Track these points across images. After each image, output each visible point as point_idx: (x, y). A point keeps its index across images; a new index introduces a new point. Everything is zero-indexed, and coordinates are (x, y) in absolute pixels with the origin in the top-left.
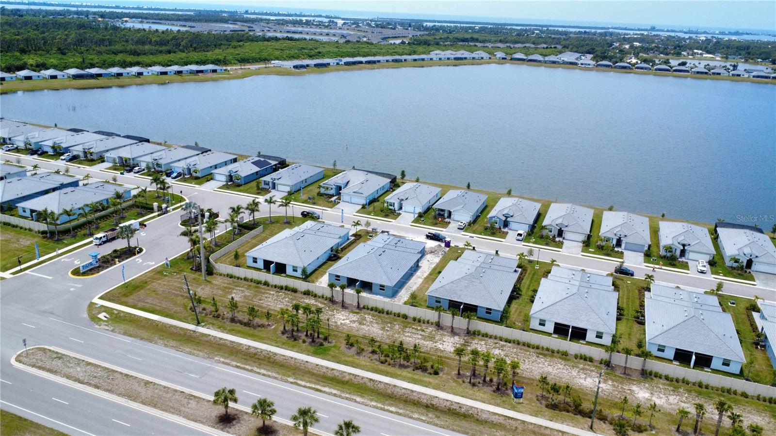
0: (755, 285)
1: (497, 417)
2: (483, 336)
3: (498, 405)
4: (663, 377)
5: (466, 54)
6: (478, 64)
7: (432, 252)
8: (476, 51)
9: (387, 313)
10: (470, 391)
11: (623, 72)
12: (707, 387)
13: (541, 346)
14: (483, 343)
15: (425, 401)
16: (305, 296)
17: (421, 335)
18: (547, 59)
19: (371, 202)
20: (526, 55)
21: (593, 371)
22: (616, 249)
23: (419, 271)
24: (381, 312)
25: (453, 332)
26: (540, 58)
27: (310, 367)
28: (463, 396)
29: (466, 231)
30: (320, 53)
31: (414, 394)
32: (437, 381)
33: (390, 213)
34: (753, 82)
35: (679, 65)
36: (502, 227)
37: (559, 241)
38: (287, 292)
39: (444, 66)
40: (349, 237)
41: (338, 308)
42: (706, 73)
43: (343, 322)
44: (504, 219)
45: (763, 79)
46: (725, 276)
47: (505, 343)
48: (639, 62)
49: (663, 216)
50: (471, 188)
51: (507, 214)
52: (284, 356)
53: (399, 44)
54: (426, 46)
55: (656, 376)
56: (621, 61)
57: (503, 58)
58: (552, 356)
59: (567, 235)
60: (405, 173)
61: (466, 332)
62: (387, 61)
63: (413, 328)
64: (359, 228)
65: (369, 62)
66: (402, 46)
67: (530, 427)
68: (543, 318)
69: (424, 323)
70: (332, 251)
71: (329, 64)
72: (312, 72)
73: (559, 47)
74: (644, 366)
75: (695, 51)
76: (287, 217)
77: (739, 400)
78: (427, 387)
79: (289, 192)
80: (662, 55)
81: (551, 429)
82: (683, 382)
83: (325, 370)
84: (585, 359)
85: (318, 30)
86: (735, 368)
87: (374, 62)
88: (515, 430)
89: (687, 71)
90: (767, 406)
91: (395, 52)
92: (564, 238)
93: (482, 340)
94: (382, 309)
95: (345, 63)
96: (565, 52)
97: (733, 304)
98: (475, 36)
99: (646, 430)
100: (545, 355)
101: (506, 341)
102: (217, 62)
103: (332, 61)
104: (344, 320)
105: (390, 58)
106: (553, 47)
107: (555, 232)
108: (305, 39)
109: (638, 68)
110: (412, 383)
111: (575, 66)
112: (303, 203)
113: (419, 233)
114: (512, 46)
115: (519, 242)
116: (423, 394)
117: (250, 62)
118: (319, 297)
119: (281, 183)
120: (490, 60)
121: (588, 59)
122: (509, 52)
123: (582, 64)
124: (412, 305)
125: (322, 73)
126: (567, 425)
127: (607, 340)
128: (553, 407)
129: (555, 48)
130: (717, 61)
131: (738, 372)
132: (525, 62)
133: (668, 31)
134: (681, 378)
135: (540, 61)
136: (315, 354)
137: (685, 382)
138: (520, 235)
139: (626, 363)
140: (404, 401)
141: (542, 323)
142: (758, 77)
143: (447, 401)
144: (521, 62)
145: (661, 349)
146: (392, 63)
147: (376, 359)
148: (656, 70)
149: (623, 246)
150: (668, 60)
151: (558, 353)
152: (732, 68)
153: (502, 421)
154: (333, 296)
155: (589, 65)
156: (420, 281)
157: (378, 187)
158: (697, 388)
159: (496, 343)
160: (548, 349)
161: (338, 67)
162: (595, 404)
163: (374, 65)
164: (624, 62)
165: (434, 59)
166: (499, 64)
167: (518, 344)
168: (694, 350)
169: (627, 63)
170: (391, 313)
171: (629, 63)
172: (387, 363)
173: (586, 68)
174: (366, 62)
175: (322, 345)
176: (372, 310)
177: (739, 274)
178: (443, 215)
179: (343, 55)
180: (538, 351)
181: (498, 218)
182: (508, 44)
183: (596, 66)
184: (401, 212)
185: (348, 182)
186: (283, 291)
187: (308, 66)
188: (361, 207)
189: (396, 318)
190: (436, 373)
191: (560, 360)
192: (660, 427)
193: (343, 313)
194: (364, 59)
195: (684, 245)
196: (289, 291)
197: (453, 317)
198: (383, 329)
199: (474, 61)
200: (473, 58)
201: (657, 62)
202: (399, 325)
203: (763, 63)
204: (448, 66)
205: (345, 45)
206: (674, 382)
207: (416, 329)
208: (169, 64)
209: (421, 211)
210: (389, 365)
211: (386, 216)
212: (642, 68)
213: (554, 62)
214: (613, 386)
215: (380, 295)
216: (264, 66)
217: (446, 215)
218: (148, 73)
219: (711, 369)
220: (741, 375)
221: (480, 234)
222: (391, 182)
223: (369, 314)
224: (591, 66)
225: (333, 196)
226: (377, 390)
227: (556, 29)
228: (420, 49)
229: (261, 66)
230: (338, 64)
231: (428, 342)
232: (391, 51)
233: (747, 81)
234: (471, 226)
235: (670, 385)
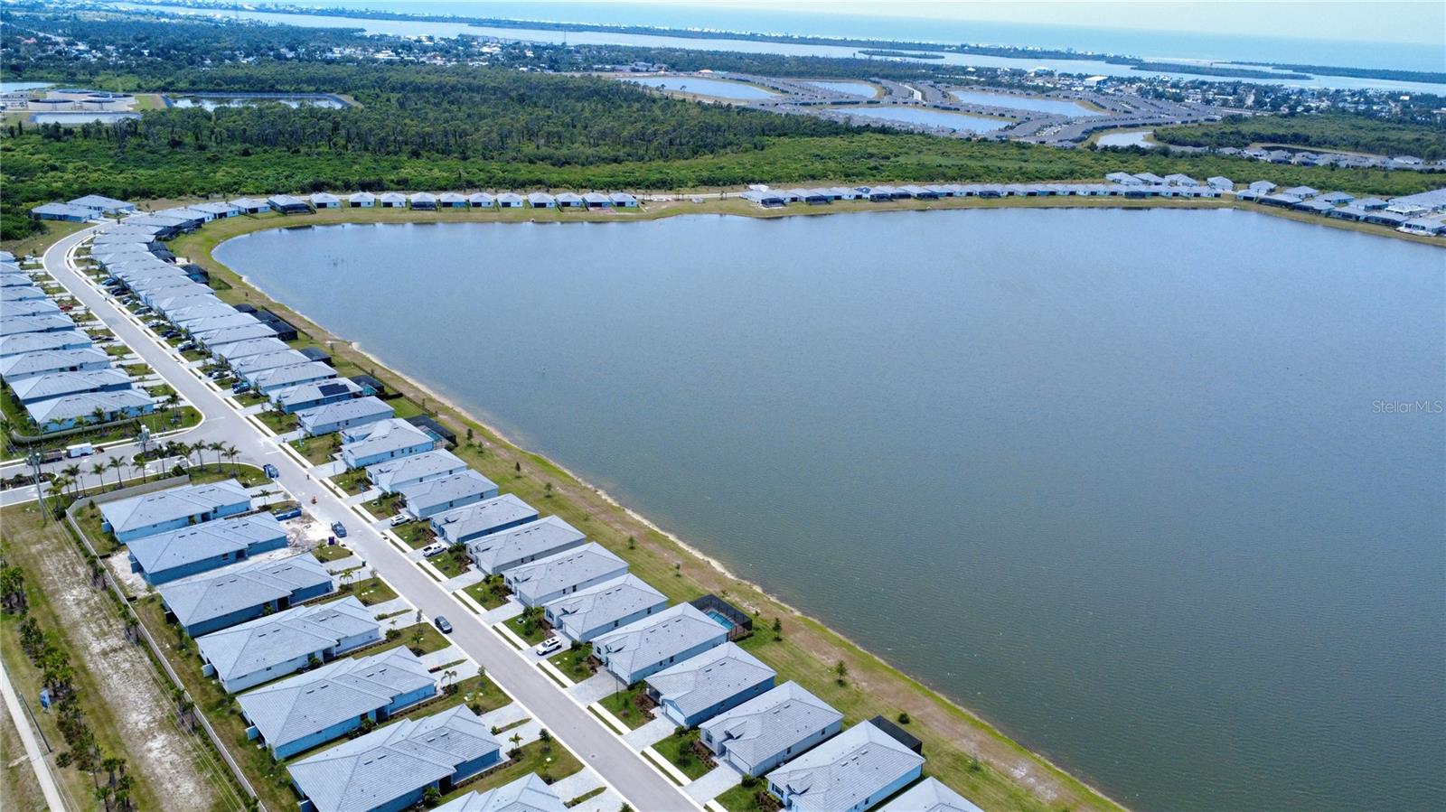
19: (356, 469)
39: (1102, 208)
57: (1245, 198)
62: (970, 194)
65: (921, 197)
87: (937, 196)
95: (872, 196)
102: (659, 185)
103: (846, 191)
117: (719, 185)
123: (1409, 226)
132: (1285, 212)
135: (1319, 212)
144: (1277, 209)
146: (976, 199)
155: (1423, 228)
163: (933, 203)
165: (1081, 193)
174: (919, 195)
184: (375, 487)
188: (341, 472)
194: (914, 189)
208: (584, 184)
211: (350, 489)
216: (718, 195)
218: (518, 203)
229: (714, 194)
230: (858, 197)
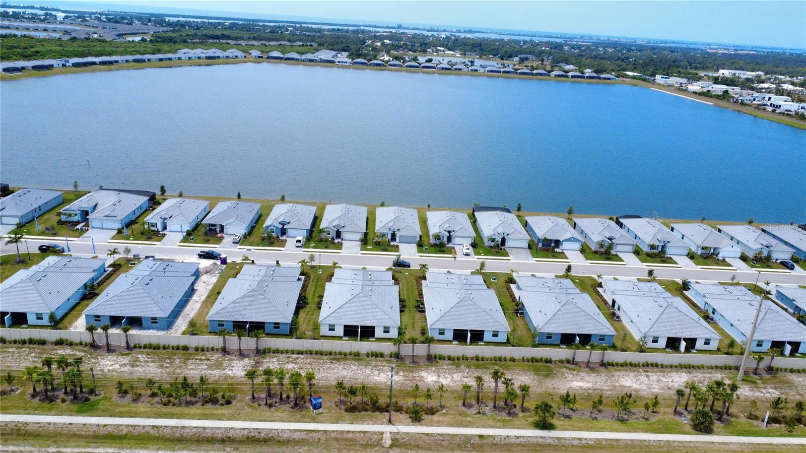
0: (510, 260)
1: (298, 433)
2: (274, 353)
3: (298, 421)
4: (446, 358)
5: (219, 53)
6: (233, 64)
7: (207, 272)
8: (230, 49)
9: (164, 348)
10: (267, 413)
11: (377, 70)
12: (483, 359)
13: (333, 351)
14: (275, 360)
15: (220, 435)
16: (57, 347)
17: (206, 364)
18: (304, 57)
19: (128, 225)
20: (283, 53)
21: (385, 366)
22: (392, 243)
23: (195, 295)
24: (157, 347)
25: (242, 354)
26: (297, 56)
27: (75, 429)
28: (261, 421)
29: (241, 245)
30: (38, 52)
31: (207, 431)
32: (231, 411)
33: (153, 234)
34: (488, 76)
35: (427, 61)
36: (279, 236)
37: (338, 242)
38: (32, 346)
39: (195, 66)
40: (106, 269)
41: (103, 353)
42: (450, 69)
43: (111, 368)
44: (280, 226)
45: (496, 74)
46: (485, 255)
47: (297, 356)
48: (391, 59)
49: (429, 206)
50: (241, 197)
51: (284, 221)
52: (39, 423)
53: (139, 42)
54: (171, 44)
55: (440, 359)
56: (375, 58)
57: (259, 57)
58: (345, 359)
59: (345, 236)
60: (166, 188)
61: (255, 352)
62: (127, 61)
63: (196, 359)
64: (117, 256)
65: (104, 63)
66: (143, 44)
67: (333, 435)
68: (331, 323)
69: (208, 351)
70: (85, 288)
71: (52, 66)
72: (31, 76)
73: (315, 45)
74: (429, 351)
75: (439, 48)
76: (19, 255)
77: (510, 365)
78: (220, 419)
79: (18, 224)
80: (410, 52)
81: (353, 432)
82: (463, 359)
83: (95, 429)
84: (377, 356)
85: (32, 25)
86: (502, 338)
87: (111, 63)
88: (318, 442)
89: (434, 68)
90: (530, 366)
91: (135, 51)
92: (342, 239)
93: (273, 357)
94: (158, 345)
95: (73, 64)
96: (321, 50)
97: (495, 279)
98: (227, 33)
99: (437, 411)
100: (338, 360)
101: (298, 354)
103: (55, 62)
104: (111, 365)
105: (130, 58)
106: (308, 44)
107: (333, 234)
108: (15, 36)
109: (391, 65)
110: (202, 419)
111: (333, 64)
112: (40, 235)
113: (190, 253)
114: (267, 44)
115: (299, 248)
116: (217, 428)
118: (76, 345)
119: (6, 214)
120: (246, 59)
121: (343, 57)
122: (265, 50)
123: (339, 62)
124: (192, 334)
125: (44, 76)
126: (368, 424)
127: (394, 333)
128: (352, 409)
129: (311, 45)
130: (457, 58)
131: (505, 341)
132: (283, 61)
133: (413, 29)
134: (461, 355)
135: (297, 60)
136: (80, 412)
137: (465, 358)
138: (299, 241)
139: (413, 351)
140: (197, 441)
141: (332, 328)
142: (491, 71)
143: (244, 429)
144: (278, 60)
145: (442, 332)
146: (134, 64)
147: (157, 402)
148: (407, 66)
149: (398, 239)
150: (416, 57)
151: (350, 355)
152: (470, 64)
153: (304, 437)
154: (94, 341)
155: (346, 62)
156: (198, 305)
157: (135, 208)
158: (475, 362)
159: (288, 358)
160: (340, 354)
161: (64, 69)
162: (390, 397)
163: (111, 66)
164: (377, 59)
165: (183, 58)
166: (255, 63)
167: (311, 353)
168: (469, 328)
169: (381, 60)
170: (168, 348)
171: (383, 61)
172: (171, 404)
173: (342, 66)
174: (100, 62)
175: (87, 400)
176: (145, 347)
177: (497, 252)
178: (215, 230)
179: (69, 54)
180: (331, 357)
181: (274, 226)
182: (263, 42)
183: (353, 64)
184: (165, 232)
185: (96, 205)
186: (27, 345)
187: (23, 68)
188: (116, 232)
189: (175, 351)
190: (229, 403)
191: (354, 362)
192: (448, 405)
193: (109, 357)
194: (97, 60)
195: (449, 232)
196: (35, 344)
197: (240, 339)
198: (161, 366)
199: (228, 60)
200: (227, 57)
201: (407, 59)
202: (179, 358)
203: (494, 59)
204: (199, 66)
205: (70, 43)
206: (456, 361)
207: (201, 359)
209: (189, 228)
210: (174, 405)
211: (149, 239)
212: (394, 65)
213: (312, 61)
214: (405, 376)
215: (153, 329)
217: (218, 230)
219: (484, 342)
220: (508, 343)
221: (258, 246)
222: (149, 200)
223: (142, 353)
224: (347, 64)
225: (78, 223)
226: (163, 436)
227: (310, 26)
228: (165, 47)
230: (64, 65)
231: (215, 371)
232: (130, 50)
233: (483, 76)
234: (246, 238)
235: (452, 365)
